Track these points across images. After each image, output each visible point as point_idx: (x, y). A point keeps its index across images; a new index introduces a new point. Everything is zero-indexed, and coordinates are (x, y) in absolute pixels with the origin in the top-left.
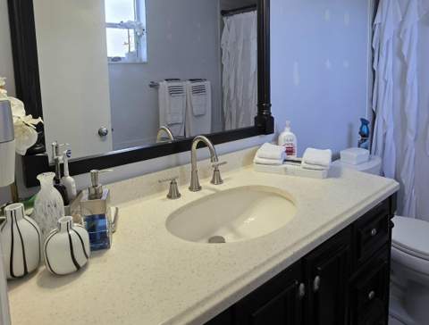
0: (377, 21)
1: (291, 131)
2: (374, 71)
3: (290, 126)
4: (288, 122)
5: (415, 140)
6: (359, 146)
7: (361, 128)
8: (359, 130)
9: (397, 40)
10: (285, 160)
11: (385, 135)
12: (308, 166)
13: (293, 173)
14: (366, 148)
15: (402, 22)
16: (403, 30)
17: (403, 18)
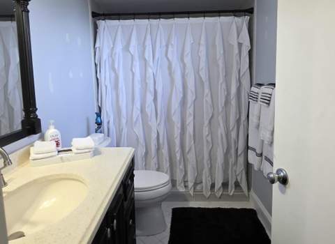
0: (97, 45)
1: (55, 128)
2: (97, 79)
3: (53, 124)
4: (52, 121)
5: (127, 122)
6: (96, 132)
7: (96, 120)
8: (95, 121)
9: (110, 59)
10: (59, 152)
11: (109, 122)
12: (79, 151)
13: (68, 160)
14: (101, 132)
15: (113, 48)
16: (114, 53)
17: (114, 44)
